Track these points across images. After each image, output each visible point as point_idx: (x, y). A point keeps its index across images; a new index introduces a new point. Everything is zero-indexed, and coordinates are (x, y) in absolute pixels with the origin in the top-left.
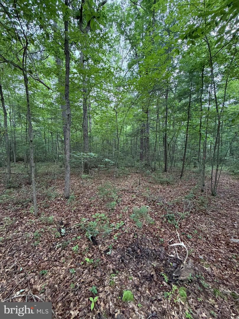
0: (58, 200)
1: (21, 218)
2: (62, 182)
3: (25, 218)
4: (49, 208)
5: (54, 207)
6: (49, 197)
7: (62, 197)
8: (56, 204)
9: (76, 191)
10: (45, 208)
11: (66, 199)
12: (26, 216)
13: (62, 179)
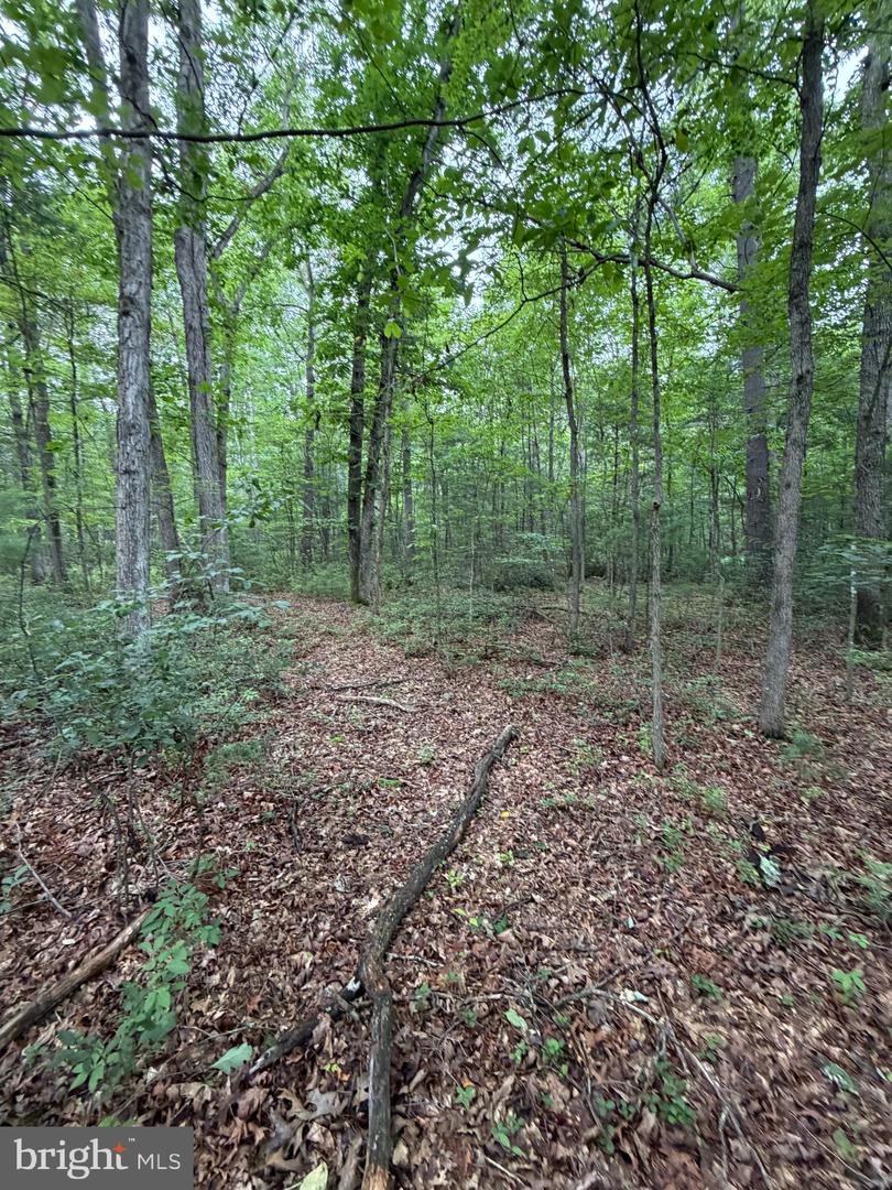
0: (733, 734)
1: (613, 754)
2: (739, 664)
3: (625, 758)
4: (697, 752)
5: (717, 755)
6: (698, 714)
7: (747, 724)
8: (724, 747)
9: (810, 717)
10: (685, 749)
11: (767, 737)
12: (628, 754)
13: (740, 652)
